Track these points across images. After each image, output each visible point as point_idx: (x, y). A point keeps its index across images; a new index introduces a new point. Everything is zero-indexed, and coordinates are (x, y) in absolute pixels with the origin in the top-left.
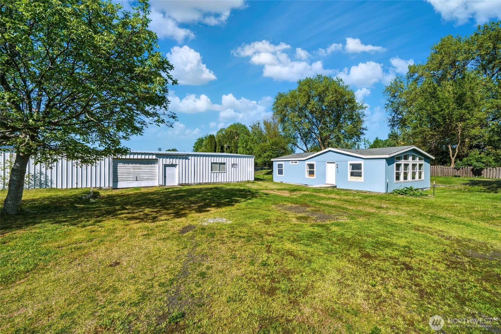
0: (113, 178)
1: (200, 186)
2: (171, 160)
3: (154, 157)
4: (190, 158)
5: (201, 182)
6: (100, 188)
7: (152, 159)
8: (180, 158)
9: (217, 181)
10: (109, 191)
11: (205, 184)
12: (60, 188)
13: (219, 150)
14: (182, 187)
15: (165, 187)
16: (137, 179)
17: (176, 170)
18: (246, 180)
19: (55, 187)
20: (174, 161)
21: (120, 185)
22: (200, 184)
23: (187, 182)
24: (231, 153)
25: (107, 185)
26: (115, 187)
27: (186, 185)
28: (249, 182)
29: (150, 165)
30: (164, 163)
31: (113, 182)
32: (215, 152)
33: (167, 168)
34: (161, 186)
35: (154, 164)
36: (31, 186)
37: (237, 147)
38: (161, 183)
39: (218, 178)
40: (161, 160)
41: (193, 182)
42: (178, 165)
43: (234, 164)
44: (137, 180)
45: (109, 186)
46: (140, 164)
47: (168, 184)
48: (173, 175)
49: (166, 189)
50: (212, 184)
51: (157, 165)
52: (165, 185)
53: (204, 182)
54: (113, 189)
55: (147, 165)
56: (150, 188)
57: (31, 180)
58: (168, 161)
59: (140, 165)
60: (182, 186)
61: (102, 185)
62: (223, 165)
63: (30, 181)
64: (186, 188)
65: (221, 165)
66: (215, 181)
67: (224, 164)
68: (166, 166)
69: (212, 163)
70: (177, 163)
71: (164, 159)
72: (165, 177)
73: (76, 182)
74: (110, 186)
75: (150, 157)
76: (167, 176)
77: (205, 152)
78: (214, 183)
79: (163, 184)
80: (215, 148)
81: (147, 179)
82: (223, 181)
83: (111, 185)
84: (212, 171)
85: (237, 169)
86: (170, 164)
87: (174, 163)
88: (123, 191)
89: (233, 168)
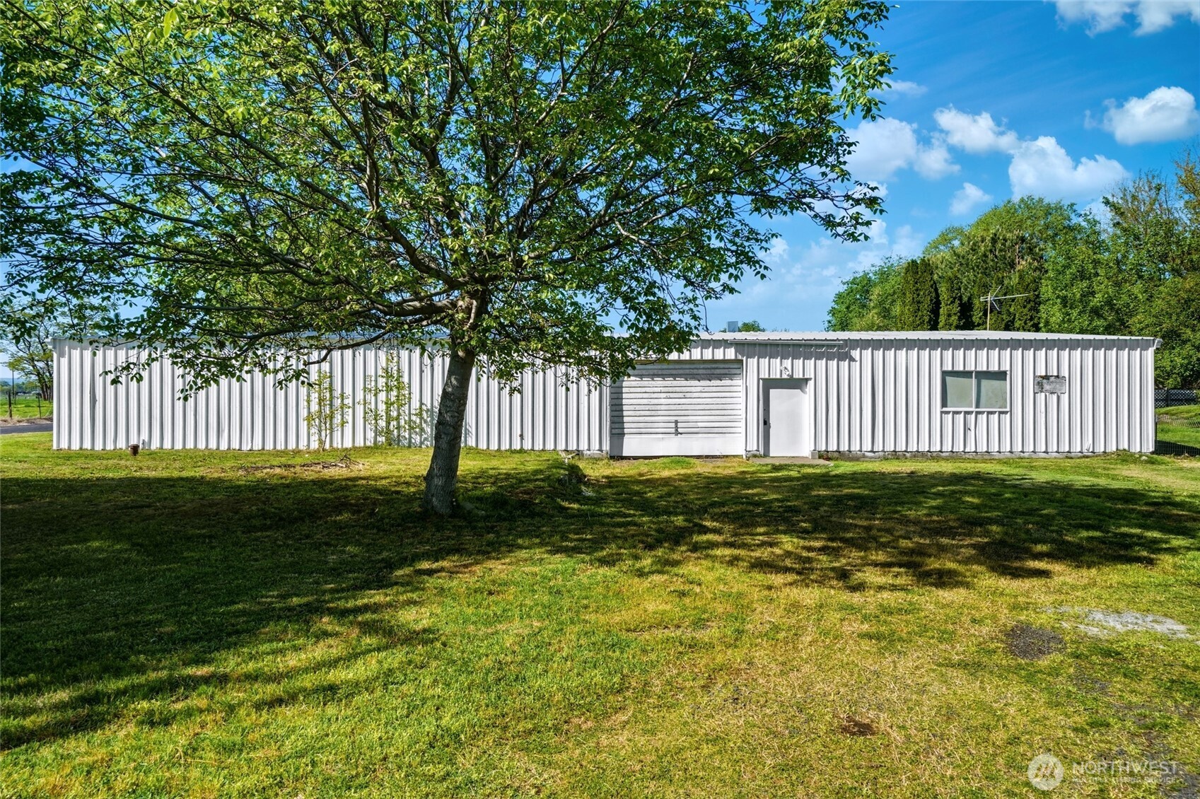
0: (612, 422)
1: (896, 463)
2: (788, 363)
3: (731, 354)
4: (856, 354)
5: (901, 447)
6: (579, 453)
7: (724, 361)
8: (819, 357)
9: (971, 447)
10: (601, 463)
11: (918, 455)
12: (485, 448)
13: (954, 319)
14: (831, 464)
15: (767, 461)
16: (677, 428)
17: (805, 399)
18: (1112, 448)
19: (474, 445)
20: (799, 367)
21: (631, 446)
22: (895, 455)
23: (844, 447)
24: (1008, 327)
25: (595, 445)
26: (615, 453)
27: (840, 455)
28: (1125, 457)
29: (717, 382)
30: (764, 375)
31: (612, 435)
32: (934, 327)
33: (773, 392)
34: (755, 456)
35: (731, 376)
36: (426, 439)
37: (1035, 303)
38: (753, 447)
39: (971, 434)
40: (753, 362)
41: (867, 446)
42: (811, 383)
43: (1046, 377)
44: (677, 433)
45: (601, 450)
46: (688, 377)
47: (779, 450)
48: (793, 419)
49: (776, 468)
50: (946, 459)
51: (738, 382)
52: (766, 455)
53: (913, 447)
54: (612, 458)
55: (707, 383)
56: (719, 463)
57: (426, 422)
58: (777, 367)
59: (684, 383)
60: (828, 459)
61: (584, 446)
62: (996, 384)
63: (424, 425)
64: (846, 468)
65: (984, 383)
66: (959, 447)
67: (1001, 375)
68: (769, 385)
69: (945, 374)
70: (810, 374)
71: (764, 362)
72: (766, 423)
73: (519, 433)
74: (604, 448)
75: (719, 354)
76: (772, 421)
77: (879, 329)
78: (954, 456)
79: (762, 452)
80: (935, 311)
81: (709, 431)
82: (994, 448)
83: (606, 447)
84: (944, 404)
85: (1065, 398)
86: (785, 376)
87: (798, 375)
88: (643, 467)
89: (1041, 397)
